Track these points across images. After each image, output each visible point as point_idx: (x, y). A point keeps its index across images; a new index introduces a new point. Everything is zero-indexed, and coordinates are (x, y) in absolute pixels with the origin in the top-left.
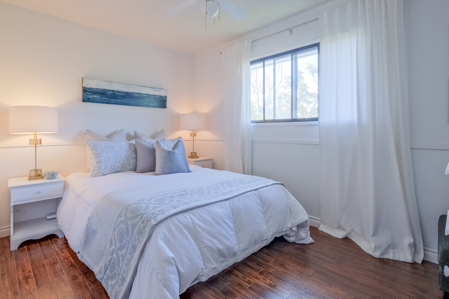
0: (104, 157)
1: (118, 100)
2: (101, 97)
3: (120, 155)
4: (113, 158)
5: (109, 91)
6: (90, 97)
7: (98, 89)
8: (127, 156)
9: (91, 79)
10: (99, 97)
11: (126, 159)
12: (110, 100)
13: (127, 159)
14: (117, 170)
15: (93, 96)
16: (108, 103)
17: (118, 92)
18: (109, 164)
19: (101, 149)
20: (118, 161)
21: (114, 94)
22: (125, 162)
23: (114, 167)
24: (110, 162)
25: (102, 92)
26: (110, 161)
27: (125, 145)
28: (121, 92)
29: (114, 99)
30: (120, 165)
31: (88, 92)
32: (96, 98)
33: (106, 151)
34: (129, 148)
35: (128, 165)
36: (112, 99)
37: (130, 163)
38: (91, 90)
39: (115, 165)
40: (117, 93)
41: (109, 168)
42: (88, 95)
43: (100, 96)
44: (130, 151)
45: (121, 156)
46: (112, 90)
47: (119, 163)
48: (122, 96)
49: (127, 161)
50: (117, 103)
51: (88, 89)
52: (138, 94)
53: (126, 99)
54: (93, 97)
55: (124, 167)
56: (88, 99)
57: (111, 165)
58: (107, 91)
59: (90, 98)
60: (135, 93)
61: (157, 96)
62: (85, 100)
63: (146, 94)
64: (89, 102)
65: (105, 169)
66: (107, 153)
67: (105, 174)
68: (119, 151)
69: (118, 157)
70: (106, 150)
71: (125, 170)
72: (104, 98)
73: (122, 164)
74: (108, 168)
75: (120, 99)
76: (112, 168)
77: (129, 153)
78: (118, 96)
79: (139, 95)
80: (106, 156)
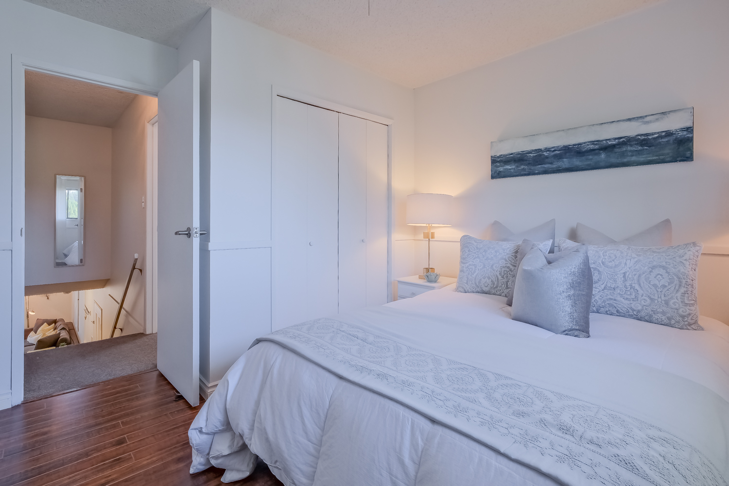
0: (467, 265)
1: (546, 166)
2: (517, 167)
3: (492, 266)
4: (479, 268)
5: (530, 152)
6: (501, 169)
7: (512, 154)
8: (503, 269)
9: (502, 141)
10: (514, 167)
11: (500, 274)
12: (533, 168)
13: (503, 274)
14: (485, 289)
15: (505, 167)
16: (528, 174)
17: (547, 150)
18: (473, 276)
19: (469, 251)
20: (487, 275)
21: (540, 155)
22: (498, 279)
23: (479, 282)
24: (475, 274)
25: (519, 157)
26: (475, 272)
27: (508, 248)
28: (553, 149)
29: (540, 165)
30: (489, 281)
31: (499, 162)
32: (510, 169)
33: (474, 256)
34: (513, 254)
35: (503, 286)
36: (536, 165)
37: (507, 284)
38: (502, 157)
39: (481, 279)
40: (545, 153)
41: (473, 284)
42: (498, 167)
43: (516, 165)
44: (513, 262)
45: (494, 267)
46: (536, 150)
47: (489, 278)
48: (555, 156)
49: (503, 277)
50: (546, 172)
51: (498, 157)
52: (593, 144)
53: (565, 160)
54: (505, 169)
55: (497, 287)
56: (498, 174)
57: (475, 279)
58: (527, 153)
59: (501, 171)
60: (585, 143)
61: (655, 133)
62: (496, 175)
63: (616, 139)
64: (500, 178)
65: (467, 283)
66: (474, 259)
67: (466, 290)
68: (492, 257)
69: (488, 268)
70: (475, 253)
71: (498, 293)
72: (522, 167)
73: (492, 281)
74: (470, 282)
75: (551, 163)
76: (476, 284)
77: (509, 265)
78: (547, 157)
79: (596, 144)
80: (471, 263)
